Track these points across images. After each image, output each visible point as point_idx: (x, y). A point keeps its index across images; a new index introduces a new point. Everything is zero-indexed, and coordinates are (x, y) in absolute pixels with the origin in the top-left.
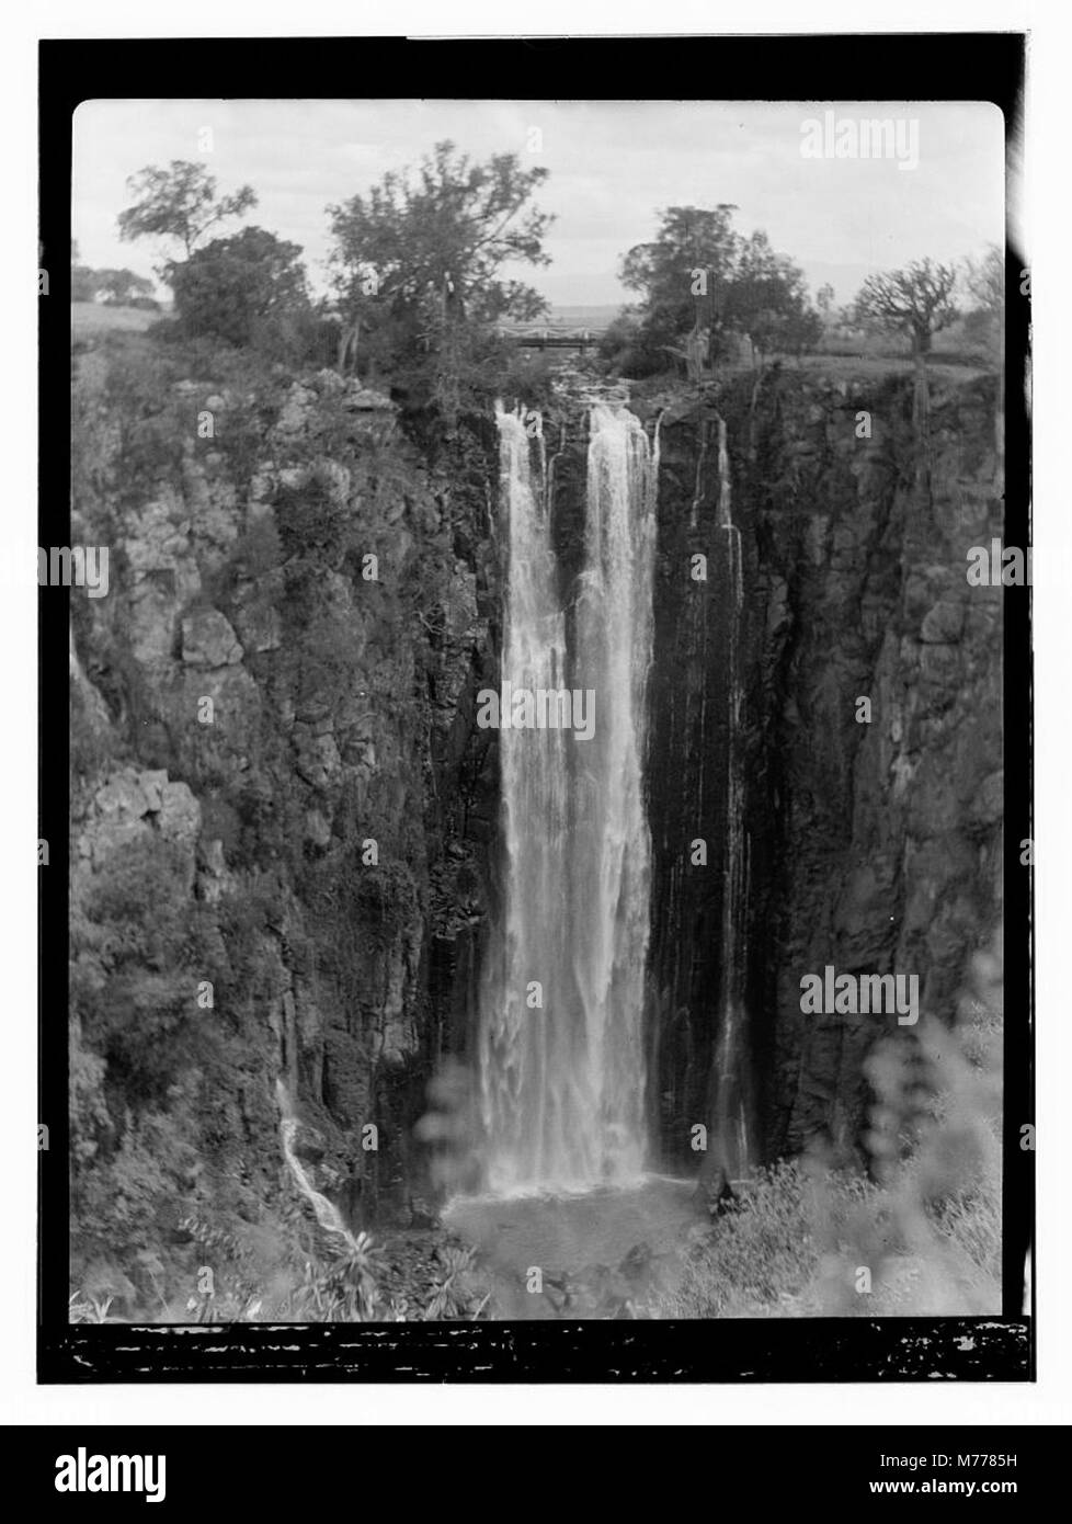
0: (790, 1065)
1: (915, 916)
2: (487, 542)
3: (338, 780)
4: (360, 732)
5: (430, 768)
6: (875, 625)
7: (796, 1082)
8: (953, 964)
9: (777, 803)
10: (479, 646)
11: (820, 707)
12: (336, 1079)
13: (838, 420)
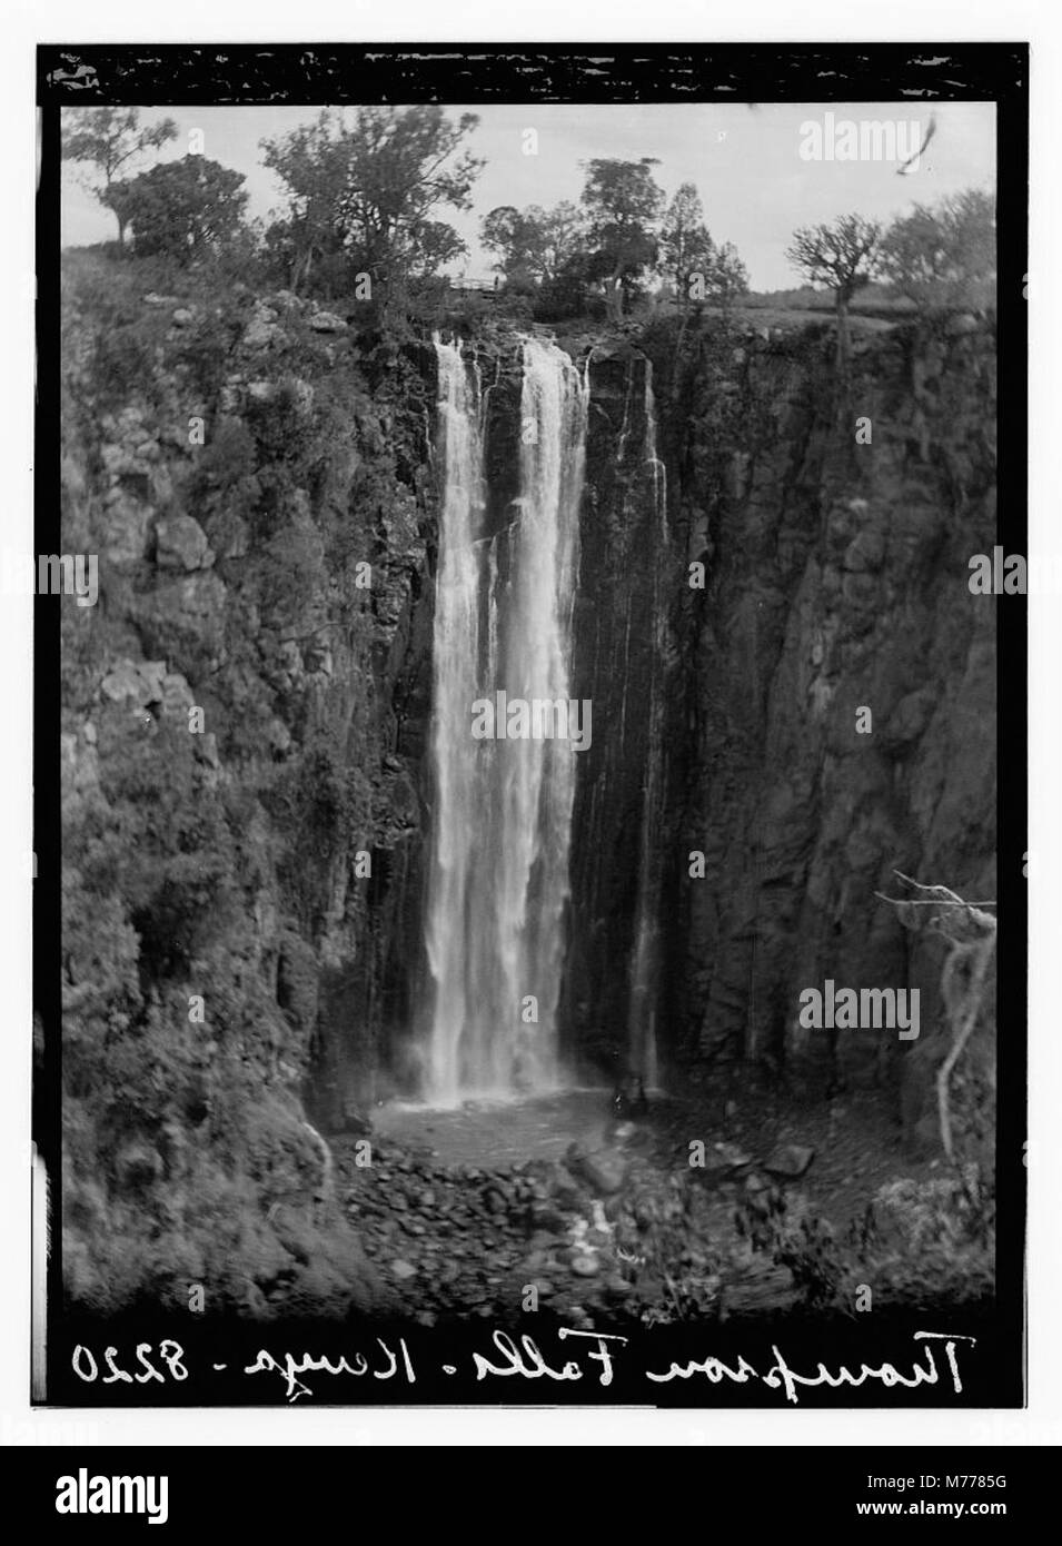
0: (702, 975)
1: (831, 829)
2: (424, 466)
3: (300, 686)
4: (320, 641)
5: (373, 682)
6: (790, 556)
7: (708, 991)
8: (871, 872)
9: (692, 726)
10: (417, 566)
11: (737, 633)
12: (291, 979)
13: (760, 363)
